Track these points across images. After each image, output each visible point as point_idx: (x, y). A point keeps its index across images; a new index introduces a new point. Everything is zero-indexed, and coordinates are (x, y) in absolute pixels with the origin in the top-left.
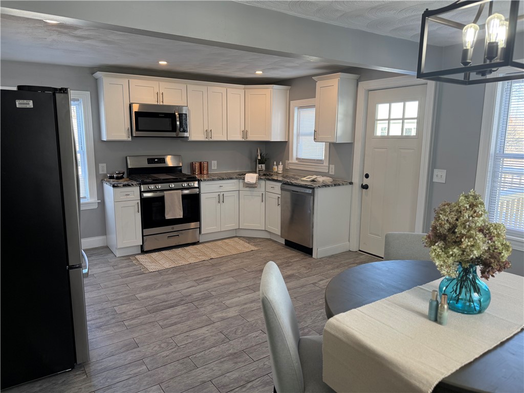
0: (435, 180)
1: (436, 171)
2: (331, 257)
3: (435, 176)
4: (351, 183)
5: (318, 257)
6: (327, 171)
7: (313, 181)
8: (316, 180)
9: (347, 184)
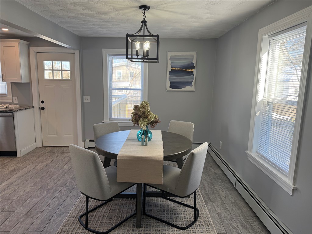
0: (85, 101)
1: (85, 97)
2: (29, 153)
3: (84, 99)
4: (33, 107)
5: (22, 156)
6: (12, 101)
7: (6, 108)
8: (8, 107)
9: (31, 108)
